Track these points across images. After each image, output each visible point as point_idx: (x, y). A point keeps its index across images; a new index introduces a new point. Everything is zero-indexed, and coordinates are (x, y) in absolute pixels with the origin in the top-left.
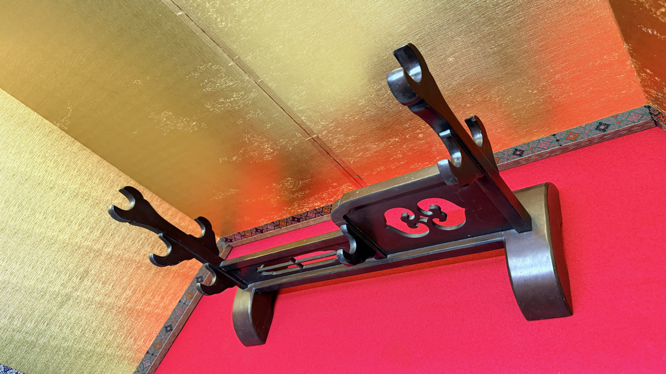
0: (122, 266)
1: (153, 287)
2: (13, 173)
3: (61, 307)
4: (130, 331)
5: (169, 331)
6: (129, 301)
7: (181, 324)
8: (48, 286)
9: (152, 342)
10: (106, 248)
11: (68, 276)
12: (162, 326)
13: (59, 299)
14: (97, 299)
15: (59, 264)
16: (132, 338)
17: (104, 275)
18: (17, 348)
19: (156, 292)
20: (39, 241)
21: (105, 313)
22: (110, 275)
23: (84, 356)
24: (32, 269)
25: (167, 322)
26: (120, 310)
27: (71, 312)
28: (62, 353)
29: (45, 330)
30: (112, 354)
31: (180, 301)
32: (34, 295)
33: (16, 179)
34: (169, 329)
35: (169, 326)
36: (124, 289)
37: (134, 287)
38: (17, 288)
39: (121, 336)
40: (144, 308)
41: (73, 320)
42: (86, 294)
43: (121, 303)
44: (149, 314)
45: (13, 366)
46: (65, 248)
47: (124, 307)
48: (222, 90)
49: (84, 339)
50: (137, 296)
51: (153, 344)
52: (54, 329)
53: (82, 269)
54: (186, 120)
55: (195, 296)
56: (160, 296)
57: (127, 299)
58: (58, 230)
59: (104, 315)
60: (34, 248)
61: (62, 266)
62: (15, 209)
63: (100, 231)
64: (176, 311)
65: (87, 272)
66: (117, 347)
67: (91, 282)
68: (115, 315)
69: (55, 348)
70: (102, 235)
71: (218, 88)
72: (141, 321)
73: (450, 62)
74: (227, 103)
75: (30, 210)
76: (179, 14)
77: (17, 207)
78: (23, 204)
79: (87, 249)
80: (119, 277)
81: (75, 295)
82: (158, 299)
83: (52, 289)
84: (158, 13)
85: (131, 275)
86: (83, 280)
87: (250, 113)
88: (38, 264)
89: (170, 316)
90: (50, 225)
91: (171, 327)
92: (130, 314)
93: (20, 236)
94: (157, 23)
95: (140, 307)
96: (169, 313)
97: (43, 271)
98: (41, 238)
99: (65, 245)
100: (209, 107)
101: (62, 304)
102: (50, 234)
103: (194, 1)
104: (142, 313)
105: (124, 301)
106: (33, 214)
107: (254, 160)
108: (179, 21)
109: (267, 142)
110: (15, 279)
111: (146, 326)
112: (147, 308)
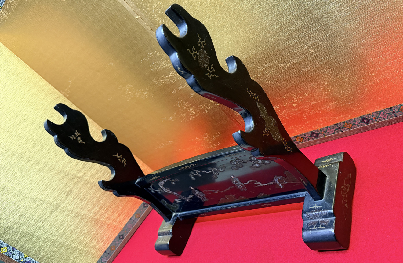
0: (94, 189)
1: (114, 207)
2: (33, 122)
3: (52, 213)
4: (95, 235)
5: (121, 239)
7: (130, 235)
8: (45, 197)
9: (109, 245)
10: (85, 176)
11: (58, 192)
12: (117, 235)
13: (52, 207)
14: (75, 210)
15: (54, 184)
16: (96, 240)
17: (82, 194)
18: (22, 236)
19: (115, 210)
20: (43, 167)
21: (80, 220)
22: (86, 195)
23: (63, 248)
24: (37, 184)
25: (120, 233)
26: (90, 220)
27: (58, 216)
28: (50, 244)
29: (40, 227)
30: (81, 249)
31: (131, 219)
32: (36, 202)
33: (34, 125)
34: (121, 237)
35: (121, 235)
36: (94, 206)
37: (101, 205)
38: (26, 196)
39: (89, 238)
40: (106, 221)
41: (59, 222)
42: (69, 206)
43: (92, 214)
44: (109, 225)
45: (18, 247)
46: (59, 174)
47: (93, 218)
48: (163, 69)
49: (64, 236)
50: (102, 211)
51: (109, 247)
52: (47, 226)
53: (68, 189)
54: (141, 91)
55: (141, 216)
56: (118, 213)
57: (95, 213)
58: (56, 161)
59: (79, 222)
60: (40, 172)
61: (56, 185)
62: (31, 145)
64: (127, 225)
65: (71, 191)
66: (85, 245)
67: (73, 198)
68: (86, 222)
69: (45, 239)
70: (83, 168)
71: (160, 68)
72: (103, 229)
73: (311, 51)
74: (166, 78)
75: (40, 146)
76: (137, 17)
77: (32, 144)
78: (37, 142)
79: (72, 176)
80: (92, 197)
81: (62, 205)
82: (116, 215)
83: (48, 200)
84: (124, 17)
85: (100, 197)
86: (68, 196)
87: (181, 86)
88: (41, 182)
89: (123, 229)
90: (51, 157)
91: (123, 236)
92: (97, 223)
93: (32, 163)
94: (123, 24)
95: (103, 220)
96: (123, 226)
97: (44, 187)
98: (45, 165)
99: (59, 171)
100: (155, 82)
101: (53, 211)
102: (51, 163)
103: (146, 9)
104: (105, 224)
105: (93, 214)
106: (42, 149)
107: (184, 120)
108: (137, 22)
109: (192, 106)
110: (26, 190)
111: (106, 233)
112: (108, 220)
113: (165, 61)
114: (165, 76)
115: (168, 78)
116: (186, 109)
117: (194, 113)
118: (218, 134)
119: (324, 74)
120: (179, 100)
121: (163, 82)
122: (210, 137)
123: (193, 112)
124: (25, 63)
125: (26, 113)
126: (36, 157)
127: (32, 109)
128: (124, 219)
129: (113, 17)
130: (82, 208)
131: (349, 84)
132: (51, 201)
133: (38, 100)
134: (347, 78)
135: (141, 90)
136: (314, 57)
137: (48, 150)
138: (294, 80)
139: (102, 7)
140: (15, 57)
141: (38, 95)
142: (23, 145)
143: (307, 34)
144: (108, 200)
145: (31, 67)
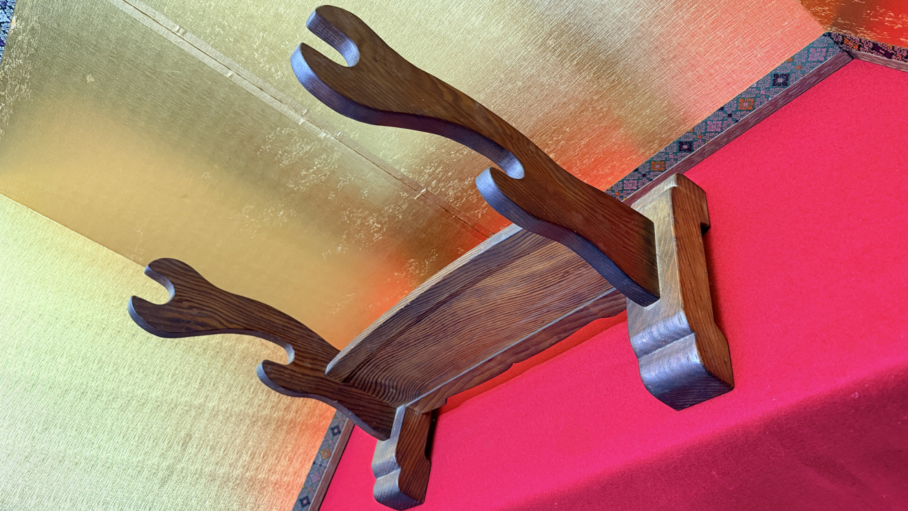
0: (232, 423)
1: (276, 447)
2: (88, 322)
3: (162, 484)
5: (306, 505)
6: (248, 469)
7: (321, 493)
8: (144, 458)
10: (209, 402)
11: (167, 443)
12: (295, 499)
13: (160, 474)
14: (206, 469)
15: (155, 429)
17: (211, 437)
19: (281, 453)
20: (127, 402)
21: (219, 487)
22: (220, 436)
24: (124, 437)
25: (301, 493)
26: (238, 482)
27: (177, 489)
31: (314, 463)
32: (129, 471)
33: (92, 329)
34: (305, 502)
35: (304, 498)
36: (240, 453)
37: (252, 449)
38: (108, 465)
40: (268, 476)
42: (192, 465)
43: (238, 472)
44: (276, 484)
46: (159, 408)
47: (242, 477)
48: (301, 159)
50: (257, 461)
53: (183, 433)
55: (333, 453)
56: (287, 458)
57: (244, 466)
58: (148, 386)
59: (218, 491)
60: (122, 412)
61: (158, 431)
62: (95, 367)
63: (199, 381)
64: (311, 476)
65: (189, 436)
67: (197, 448)
68: (232, 489)
70: (202, 386)
71: (295, 157)
74: (311, 174)
75: (112, 365)
76: (229, 75)
77: (96, 363)
78: (104, 359)
79: (186, 406)
80: (231, 438)
81: (179, 467)
82: (284, 462)
83: (149, 462)
84: (207, 81)
85: (245, 434)
86: (186, 447)
87: (340, 180)
88: (129, 431)
89: (304, 485)
90: (137, 380)
91: (308, 500)
92: (252, 486)
93: (104, 398)
94: (209, 93)
95: (263, 476)
96: (303, 480)
97: (137, 439)
98: (128, 398)
99: (158, 404)
100: (292, 186)
101: (164, 482)
102: (139, 392)
103: (241, 53)
104: (267, 483)
105: (241, 470)
106: (116, 370)
107: (363, 245)
108: (231, 84)
109: (370, 214)
110: (105, 453)
111: (275, 501)
112: (272, 475)
113: (299, 141)
114: (308, 170)
115: (314, 173)
116: (361, 224)
117: (378, 227)
118: (433, 255)
119: (587, 81)
120: (345, 209)
121: (306, 182)
122: (420, 263)
123: (375, 224)
124: (50, 218)
125: (72, 309)
126: (109, 386)
127: (82, 299)
128: (302, 467)
129: (187, 86)
130: (217, 464)
131: (636, 85)
132: (156, 463)
133: (88, 280)
134: (629, 75)
135: (272, 209)
136: (559, 55)
137: (128, 369)
138: (539, 108)
139: (163, 73)
140: (29, 213)
141: (87, 271)
142: (80, 369)
143: (535, 15)
144: (263, 437)
145: (62, 224)
